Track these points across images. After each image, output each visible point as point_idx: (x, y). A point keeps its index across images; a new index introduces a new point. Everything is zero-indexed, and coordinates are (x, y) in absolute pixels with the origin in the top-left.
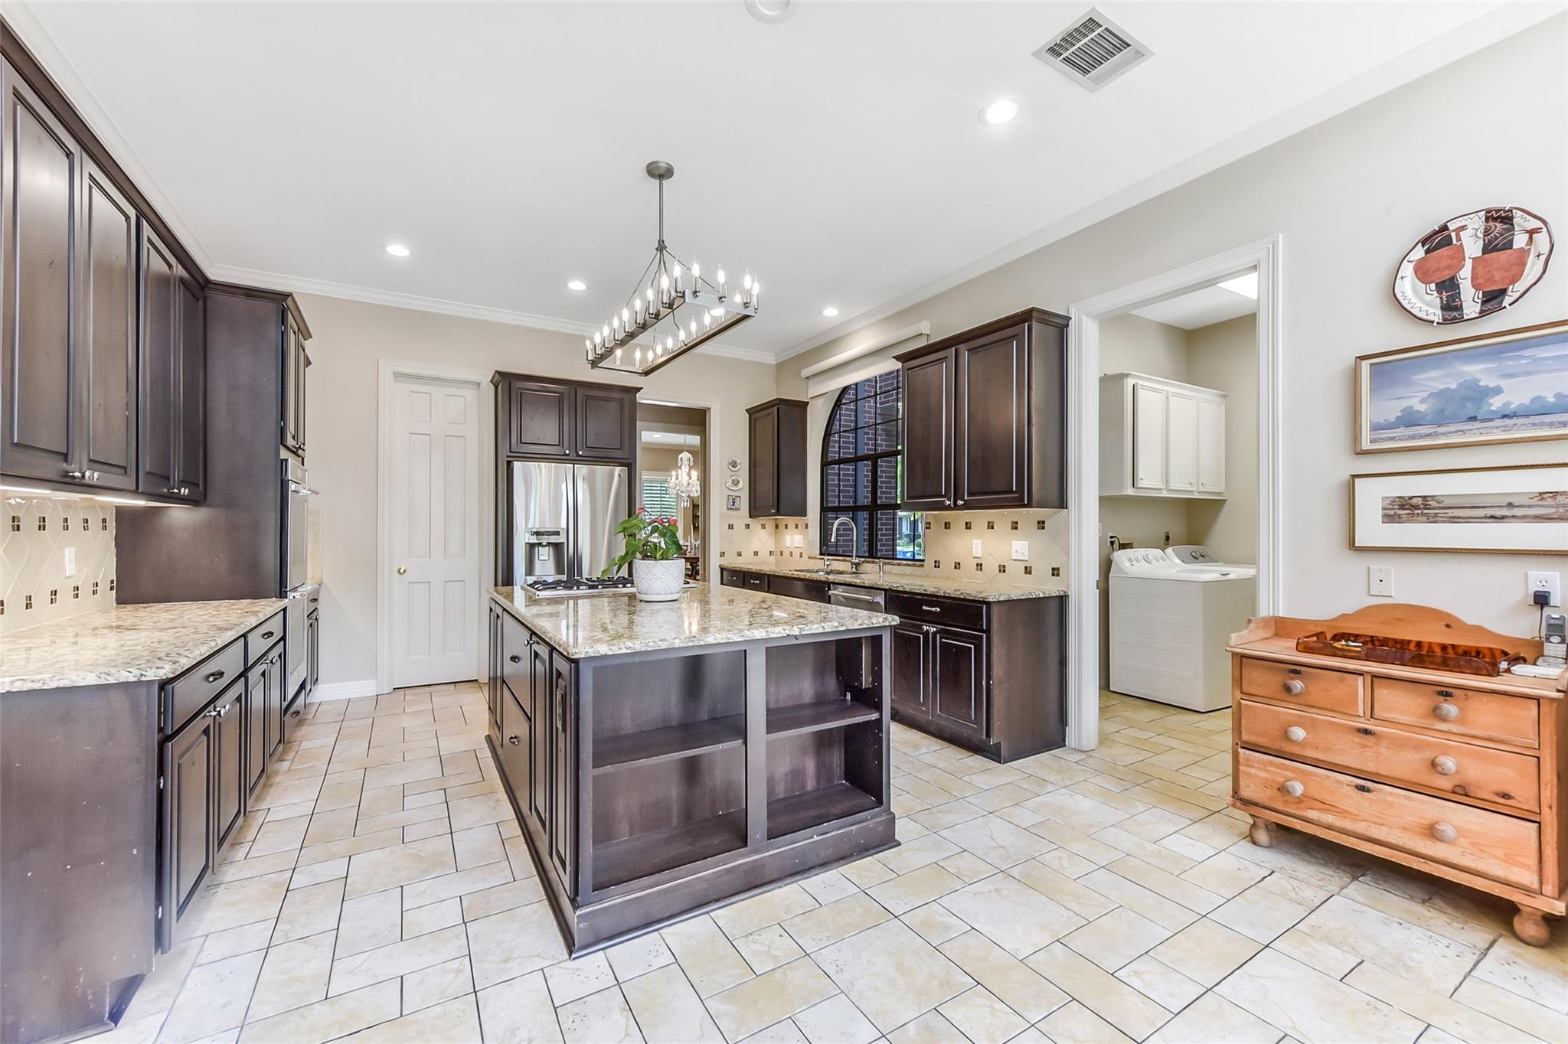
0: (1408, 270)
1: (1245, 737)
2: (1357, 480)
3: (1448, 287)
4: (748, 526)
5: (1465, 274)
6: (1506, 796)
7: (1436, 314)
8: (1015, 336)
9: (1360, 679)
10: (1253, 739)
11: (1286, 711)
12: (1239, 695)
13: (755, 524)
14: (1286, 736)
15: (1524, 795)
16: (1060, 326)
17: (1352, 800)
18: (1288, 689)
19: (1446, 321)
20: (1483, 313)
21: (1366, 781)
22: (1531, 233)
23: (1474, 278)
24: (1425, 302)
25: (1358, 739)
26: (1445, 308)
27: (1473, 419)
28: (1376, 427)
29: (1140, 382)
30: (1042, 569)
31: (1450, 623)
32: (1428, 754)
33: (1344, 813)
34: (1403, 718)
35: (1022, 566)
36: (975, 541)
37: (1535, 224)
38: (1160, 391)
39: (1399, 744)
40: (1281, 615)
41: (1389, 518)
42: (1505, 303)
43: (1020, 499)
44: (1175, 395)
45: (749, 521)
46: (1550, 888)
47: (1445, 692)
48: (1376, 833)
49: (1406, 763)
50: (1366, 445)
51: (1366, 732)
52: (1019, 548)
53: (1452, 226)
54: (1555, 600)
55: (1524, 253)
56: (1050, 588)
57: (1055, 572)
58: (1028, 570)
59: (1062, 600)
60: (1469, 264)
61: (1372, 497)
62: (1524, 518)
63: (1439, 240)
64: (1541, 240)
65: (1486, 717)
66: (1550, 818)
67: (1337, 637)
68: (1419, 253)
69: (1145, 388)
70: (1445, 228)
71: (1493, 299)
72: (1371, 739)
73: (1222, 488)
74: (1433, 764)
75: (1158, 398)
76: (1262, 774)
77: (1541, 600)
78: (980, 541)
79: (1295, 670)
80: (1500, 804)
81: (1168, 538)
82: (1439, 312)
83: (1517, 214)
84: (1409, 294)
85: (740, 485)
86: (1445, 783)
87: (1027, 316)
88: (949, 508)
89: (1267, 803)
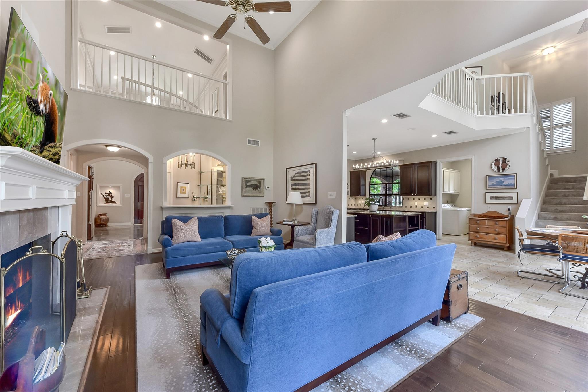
0: (493, 164)
1: (471, 230)
2: (486, 193)
3: (498, 167)
4: (350, 199)
5: (500, 166)
6: (503, 233)
7: (497, 171)
8: (428, 165)
9: (486, 220)
10: (472, 230)
11: (477, 226)
12: (469, 224)
13: (351, 198)
14: (477, 229)
15: (505, 233)
16: (436, 163)
17: (485, 237)
18: (477, 223)
19: (498, 172)
20: (502, 171)
21: (487, 233)
22: (508, 162)
23: (501, 166)
24: (495, 168)
25: (486, 228)
26: (498, 170)
27: (501, 185)
28: (489, 186)
29: (445, 170)
30: (431, 207)
31: (498, 213)
32: (494, 229)
33: (484, 239)
34: (491, 225)
35: (427, 207)
36: (415, 202)
37: (508, 161)
38: (448, 171)
39: (491, 228)
40: (475, 213)
41: (491, 199)
42: (505, 170)
43: (429, 194)
44: (450, 172)
45: (350, 197)
46: (507, 243)
47: (497, 221)
48: (488, 240)
49: (491, 231)
50: (487, 188)
51: (487, 227)
52: (426, 203)
53: (499, 159)
54: (510, 210)
55: (507, 164)
56: (434, 210)
57: (434, 208)
58: (428, 208)
59: (435, 213)
60: (501, 164)
61: (488, 196)
62: (507, 199)
63: (497, 160)
64: (509, 163)
65: (501, 224)
66: (508, 235)
67: (483, 216)
68: (495, 162)
69: (446, 171)
70: (498, 159)
71: (504, 170)
72: (488, 228)
73: (459, 191)
74: (495, 230)
75: (448, 173)
76: (473, 235)
77: (509, 210)
78: (416, 202)
79: (478, 220)
80: (502, 234)
81: (447, 202)
82: (497, 170)
83: (506, 159)
84: (493, 167)
85: (349, 189)
86: (496, 232)
87: (431, 162)
88: (413, 196)
89: (474, 239)
